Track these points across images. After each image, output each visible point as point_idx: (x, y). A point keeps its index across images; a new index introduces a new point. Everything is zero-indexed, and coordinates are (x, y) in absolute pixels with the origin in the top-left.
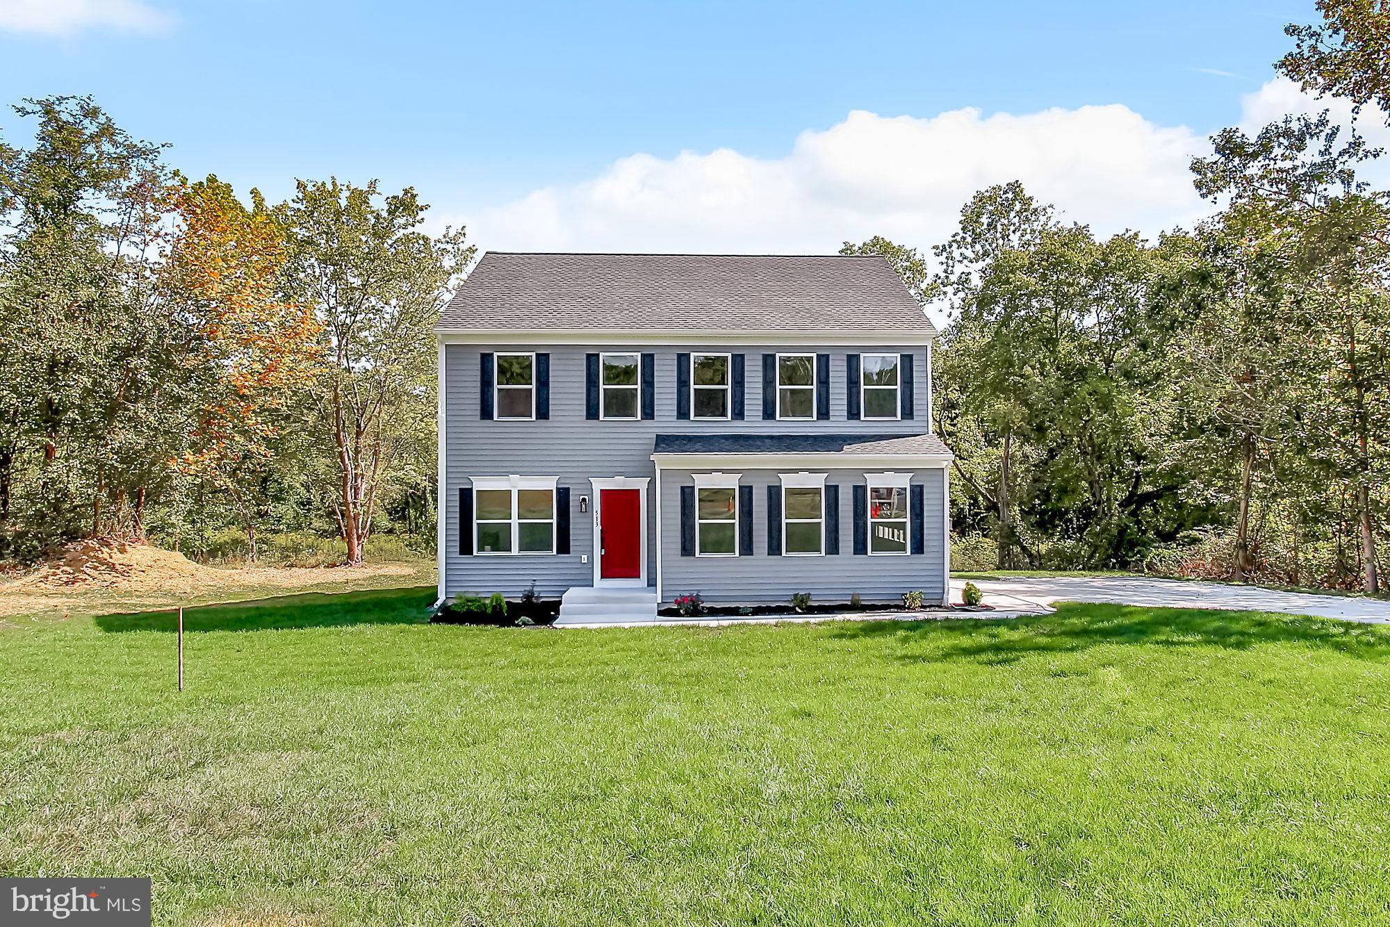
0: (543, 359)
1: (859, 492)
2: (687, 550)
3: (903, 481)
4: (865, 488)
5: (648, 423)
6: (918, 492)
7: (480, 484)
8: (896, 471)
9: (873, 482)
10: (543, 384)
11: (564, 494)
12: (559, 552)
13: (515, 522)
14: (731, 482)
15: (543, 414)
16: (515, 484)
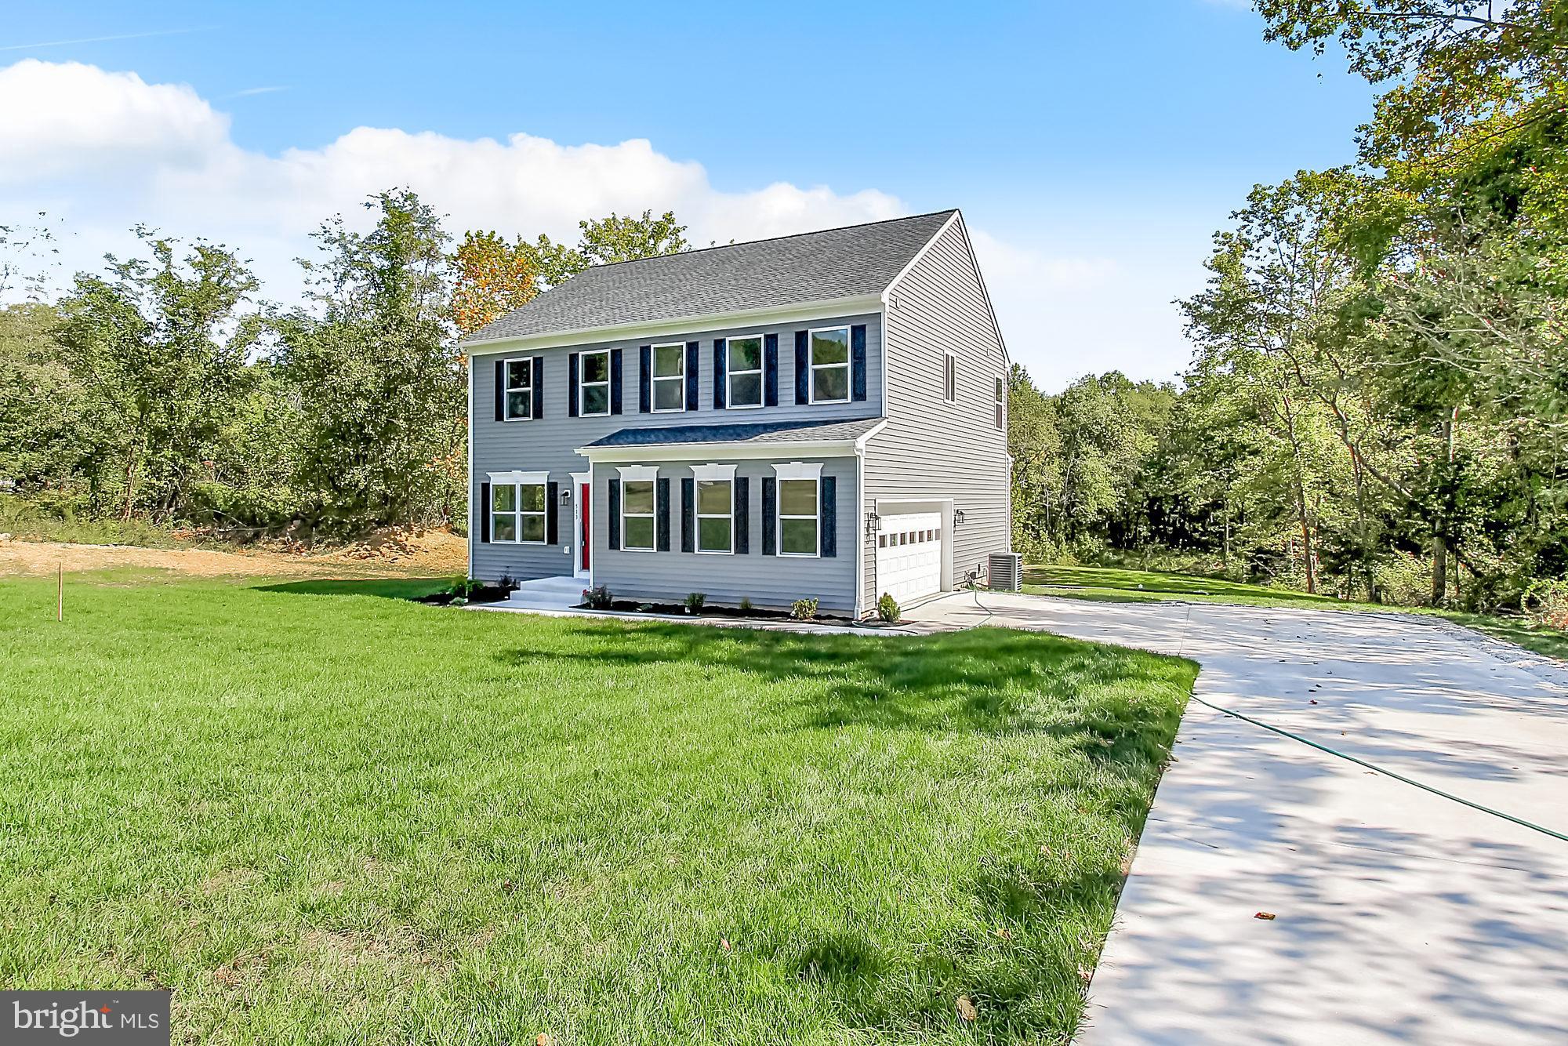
0: (538, 362)
1: (768, 484)
2: (614, 544)
3: (813, 473)
4: (773, 480)
5: (617, 417)
6: (829, 484)
7: (497, 479)
8: (804, 460)
9: (783, 473)
10: (538, 386)
11: (553, 487)
12: (549, 542)
13: (518, 513)
14: (650, 475)
15: (538, 414)
16: (518, 478)
